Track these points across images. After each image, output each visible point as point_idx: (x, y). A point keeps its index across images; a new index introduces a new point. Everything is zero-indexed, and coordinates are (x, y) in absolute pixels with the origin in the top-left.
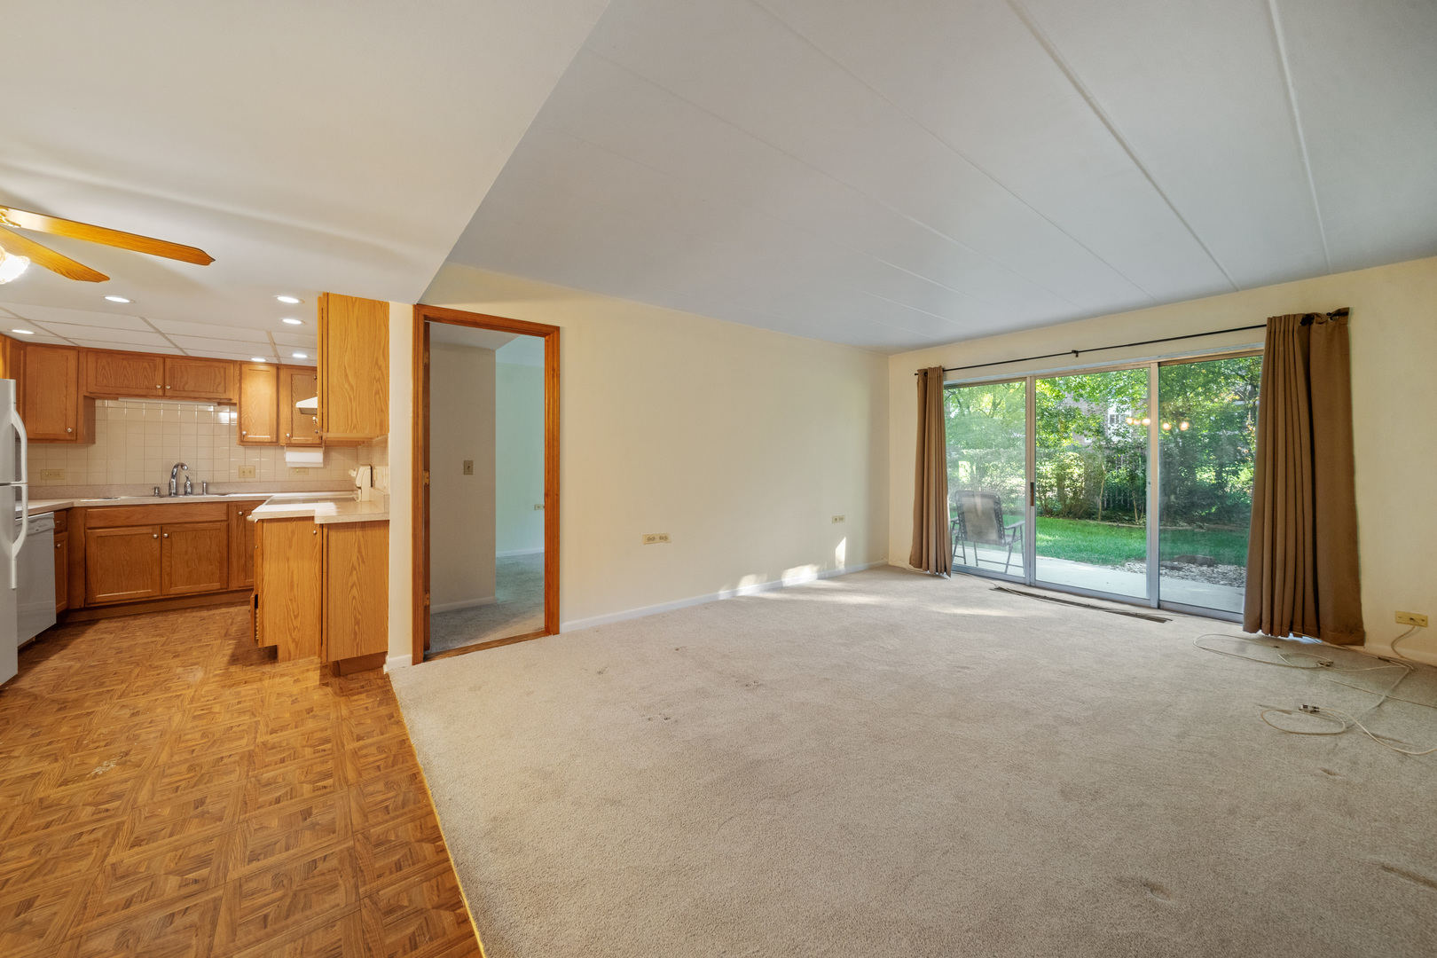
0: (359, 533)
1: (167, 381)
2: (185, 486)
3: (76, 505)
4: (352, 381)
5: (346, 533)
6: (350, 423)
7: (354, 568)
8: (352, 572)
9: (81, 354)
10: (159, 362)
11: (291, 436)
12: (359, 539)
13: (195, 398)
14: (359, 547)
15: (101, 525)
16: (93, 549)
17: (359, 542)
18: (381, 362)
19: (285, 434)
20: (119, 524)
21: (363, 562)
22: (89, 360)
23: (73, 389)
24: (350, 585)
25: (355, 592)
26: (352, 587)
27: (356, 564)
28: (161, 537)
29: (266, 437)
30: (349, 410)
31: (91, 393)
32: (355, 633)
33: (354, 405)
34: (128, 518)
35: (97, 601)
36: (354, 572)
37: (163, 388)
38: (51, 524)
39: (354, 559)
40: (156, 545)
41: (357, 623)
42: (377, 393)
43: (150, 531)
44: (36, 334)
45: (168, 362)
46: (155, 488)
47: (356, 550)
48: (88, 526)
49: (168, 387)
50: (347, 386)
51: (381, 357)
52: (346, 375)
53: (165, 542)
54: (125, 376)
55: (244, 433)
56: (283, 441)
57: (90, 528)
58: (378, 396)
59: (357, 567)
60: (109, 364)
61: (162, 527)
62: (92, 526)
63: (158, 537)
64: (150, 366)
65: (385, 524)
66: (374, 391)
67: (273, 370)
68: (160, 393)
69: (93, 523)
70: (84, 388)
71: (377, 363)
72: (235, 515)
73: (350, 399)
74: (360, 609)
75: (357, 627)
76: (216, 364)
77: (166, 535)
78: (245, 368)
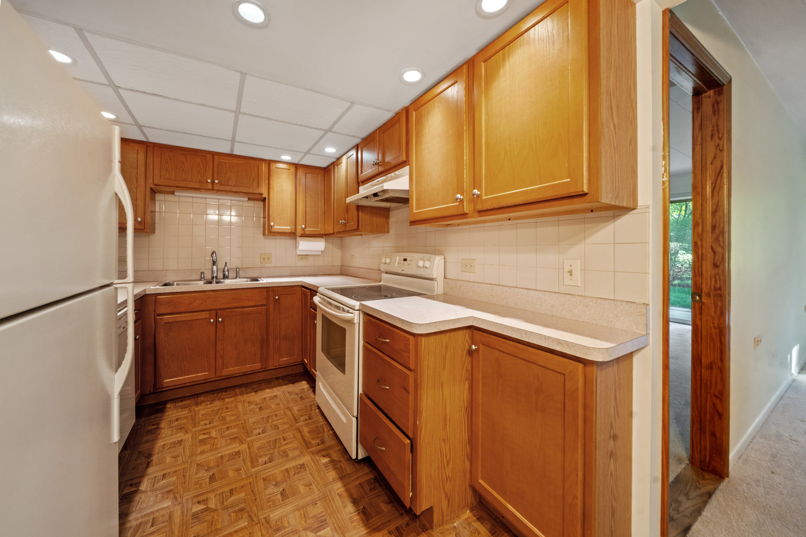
1: (215, 176)
2: (224, 271)
3: (148, 292)
9: (148, 148)
10: (209, 157)
11: (305, 227)
13: (236, 192)
15: (168, 311)
16: (161, 335)
19: (301, 226)
20: (183, 310)
22: (155, 154)
23: (142, 181)
27: (613, 419)
28: (216, 321)
29: (287, 228)
31: (155, 185)
34: (190, 304)
35: (165, 385)
37: (213, 182)
40: (212, 329)
43: (208, 316)
45: (216, 157)
46: (201, 273)
48: (158, 312)
49: (216, 181)
53: (219, 326)
54: (183, 170)
55: (272, 224)
56: (299, 232)
57: (159, 315)
60: (170, 158)
61: (217, 313)
62: (161, 313)
63: (214, 321)
64: (202, 162)
67: (293, 169)
68: (210, 187)
69: (162, 310)
70: (151, 181)
72: (272, 298)
76: (251, 161)
77: (220, 319)
78: (273, 166)
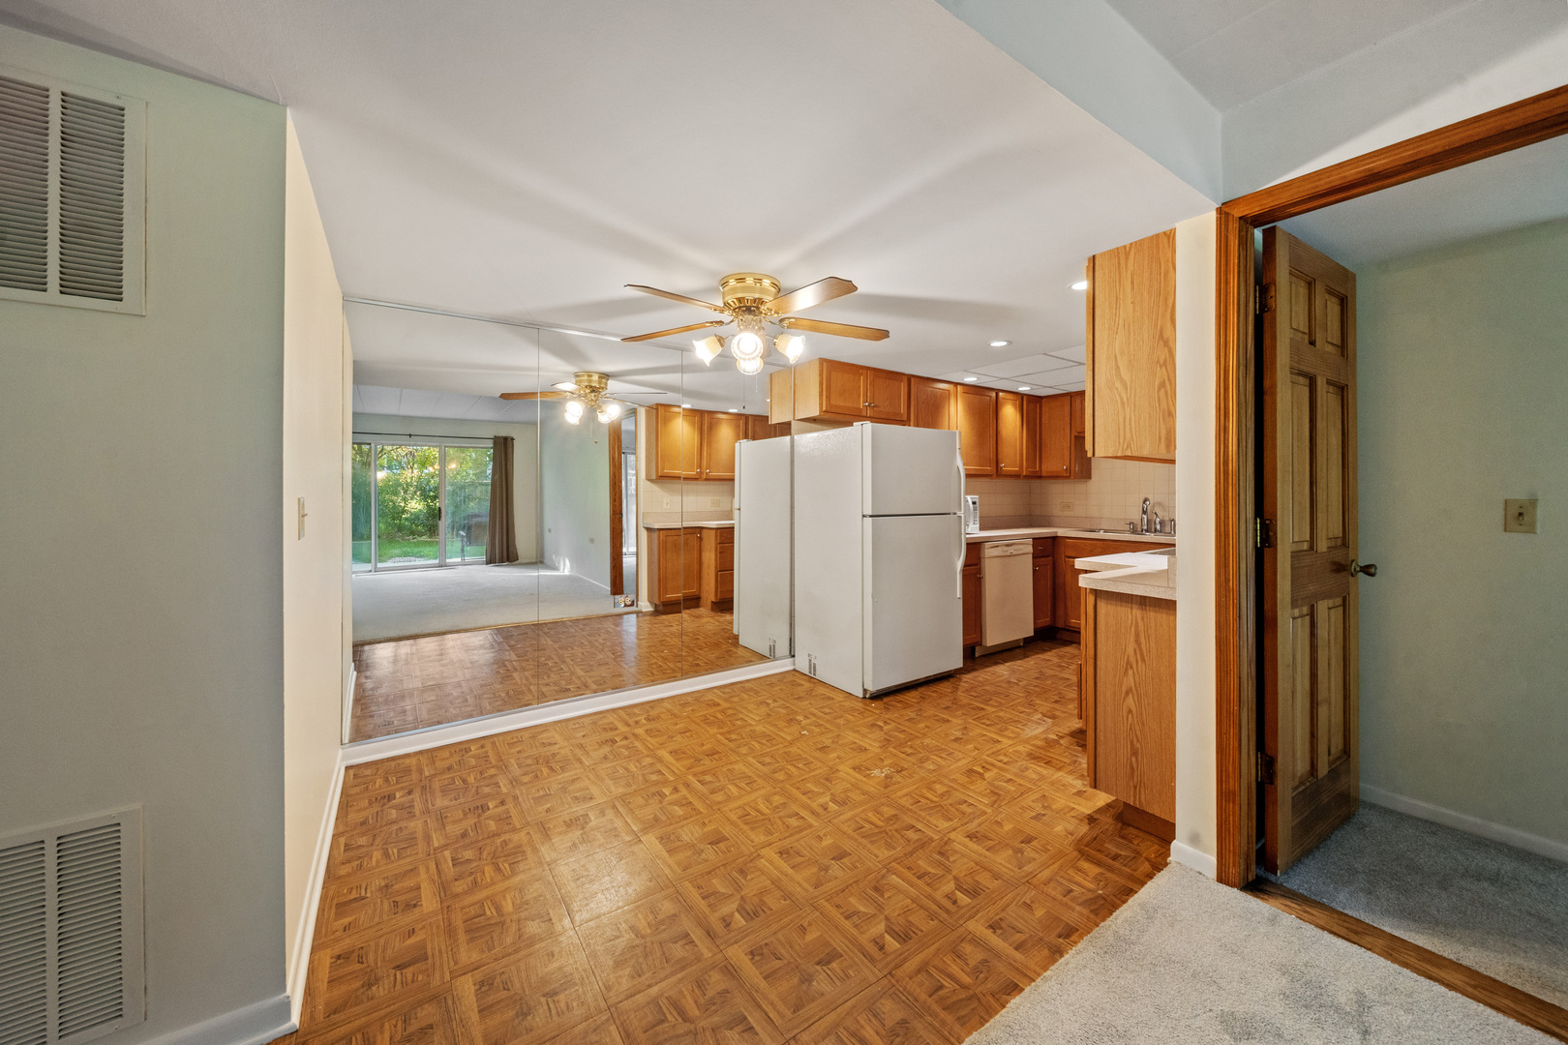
0: (1137, 612)
2: (1155, 523)
3: (1059, 535)
4: (1126, 377)
5: (1119, 608)
6: (1121, 441)
7: (1129, 665)
8: (1126, 669)
9: (1072, 398)
12: (1137, 623)
14: (1137, 635)
15: (1073, 555)
17: (1137, 626)
18: (1167, 333)
21: (1143, 660)
23: (1067, 431)
24: (1124, 689)
25: (1130, 701)
26: (1127, 694)
27: (1133, 660)
30: (1121, 421)
31: (1079, 433)
32: (1132, 768)
33: (1128, 410)
36: (1130, 672)
38: (1030, 549)
39: (1130, 650)
41: (1135, 753)
42: (1162, 385)
44: (1032, 389)
46: (1131, 524)
47: (1132, 639)
48: (1066, 554)
50: (1118, 385)
51: (1169, 324)
52: (1118, 368)
57: (1069, 557)
58: (1163, 391)
59: (1134, 666)
65: (1169, 606)
66: (1157, 384)
69: (1069, 553)
70: (1075, 429)
71: (1161, 336)
73: (1123, 403)
74: (1138, 733)
75: (1134, 759)
